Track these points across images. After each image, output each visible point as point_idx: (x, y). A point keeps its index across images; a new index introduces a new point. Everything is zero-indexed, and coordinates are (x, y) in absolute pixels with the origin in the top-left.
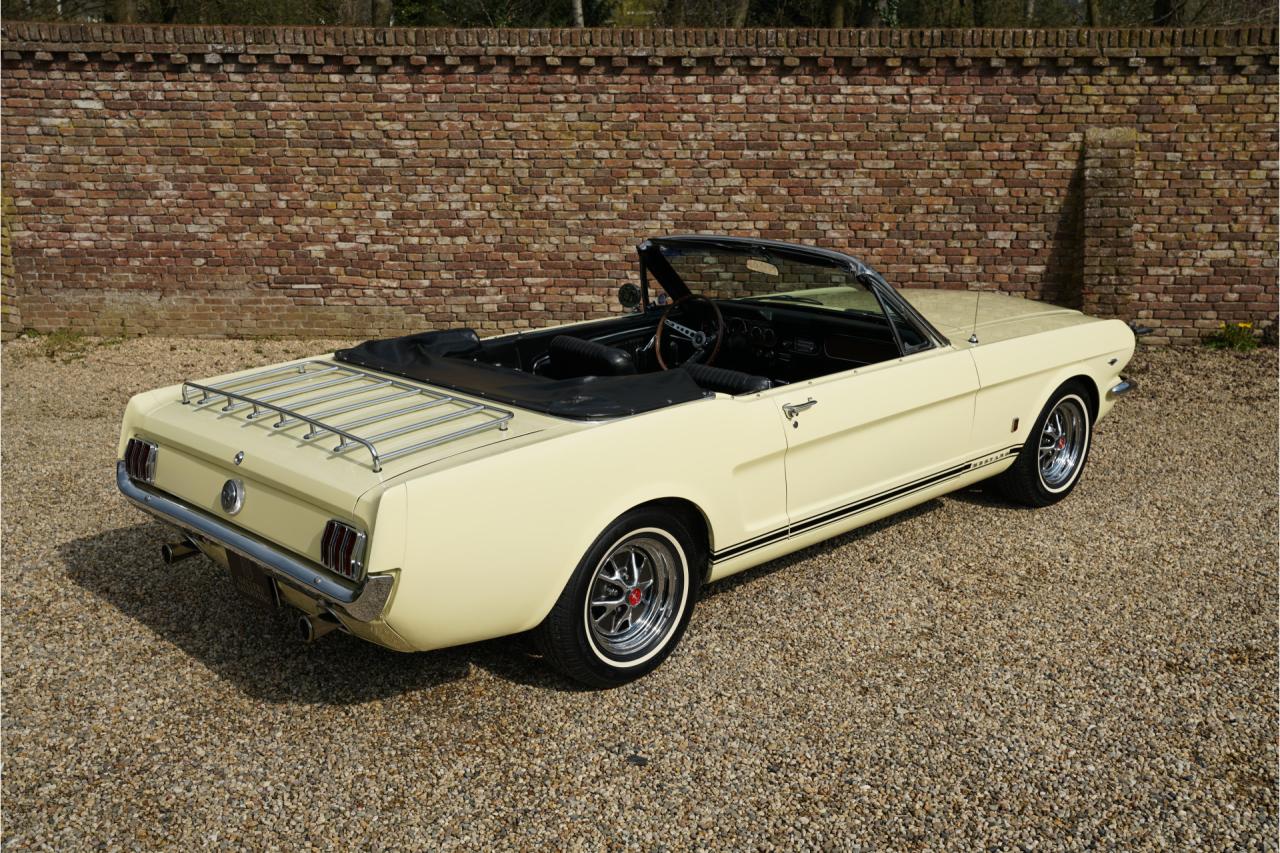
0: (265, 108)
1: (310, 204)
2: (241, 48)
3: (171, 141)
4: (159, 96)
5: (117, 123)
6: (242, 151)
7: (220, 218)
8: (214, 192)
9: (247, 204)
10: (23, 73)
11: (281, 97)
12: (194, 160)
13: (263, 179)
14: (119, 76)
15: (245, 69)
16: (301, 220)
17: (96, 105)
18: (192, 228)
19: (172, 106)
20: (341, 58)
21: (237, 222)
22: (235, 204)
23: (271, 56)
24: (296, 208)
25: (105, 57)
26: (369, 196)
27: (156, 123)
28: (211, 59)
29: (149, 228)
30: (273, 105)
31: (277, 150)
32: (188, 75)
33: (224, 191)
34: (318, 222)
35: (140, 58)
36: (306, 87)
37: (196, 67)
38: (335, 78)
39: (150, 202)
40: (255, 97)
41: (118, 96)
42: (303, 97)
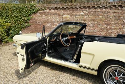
0: (108, 14)
1: (113, 28)
2: (106, 5)
3: (93, 19)
4: (92, 12)
5: (86, 16)
6: (103, 20)
7: (99, 29)
8: (98, 26)
9: (103, 28)
10: (74, 10)
11: (110, 12)
12: (96, 21)
13: (106, 24)
14: (87, 10)
15: (106, 8)
16: (111, 30)
17: (83, 14)
18: (94, 31)
19: (94, 14)
20: (121, 6)
21: (101, 30)
22: (101, 28)
23: (110, 6)
24: (110, 28)
25: (86, 7)
26: (122, 27)
27: (91, 16)
28: (101, 7)
29: (88, 31)
30: (109, 13)
31: (108, 20)
32: (97, 9)
33: (100, 26)
34: (113, 30)
35: (91, 7)
36: (114, 10)
37: (98, 8)
38: (119, 9)
39: (89, 27)
40: (106, 12)
41: (86, 12)
42: (114, 12)
